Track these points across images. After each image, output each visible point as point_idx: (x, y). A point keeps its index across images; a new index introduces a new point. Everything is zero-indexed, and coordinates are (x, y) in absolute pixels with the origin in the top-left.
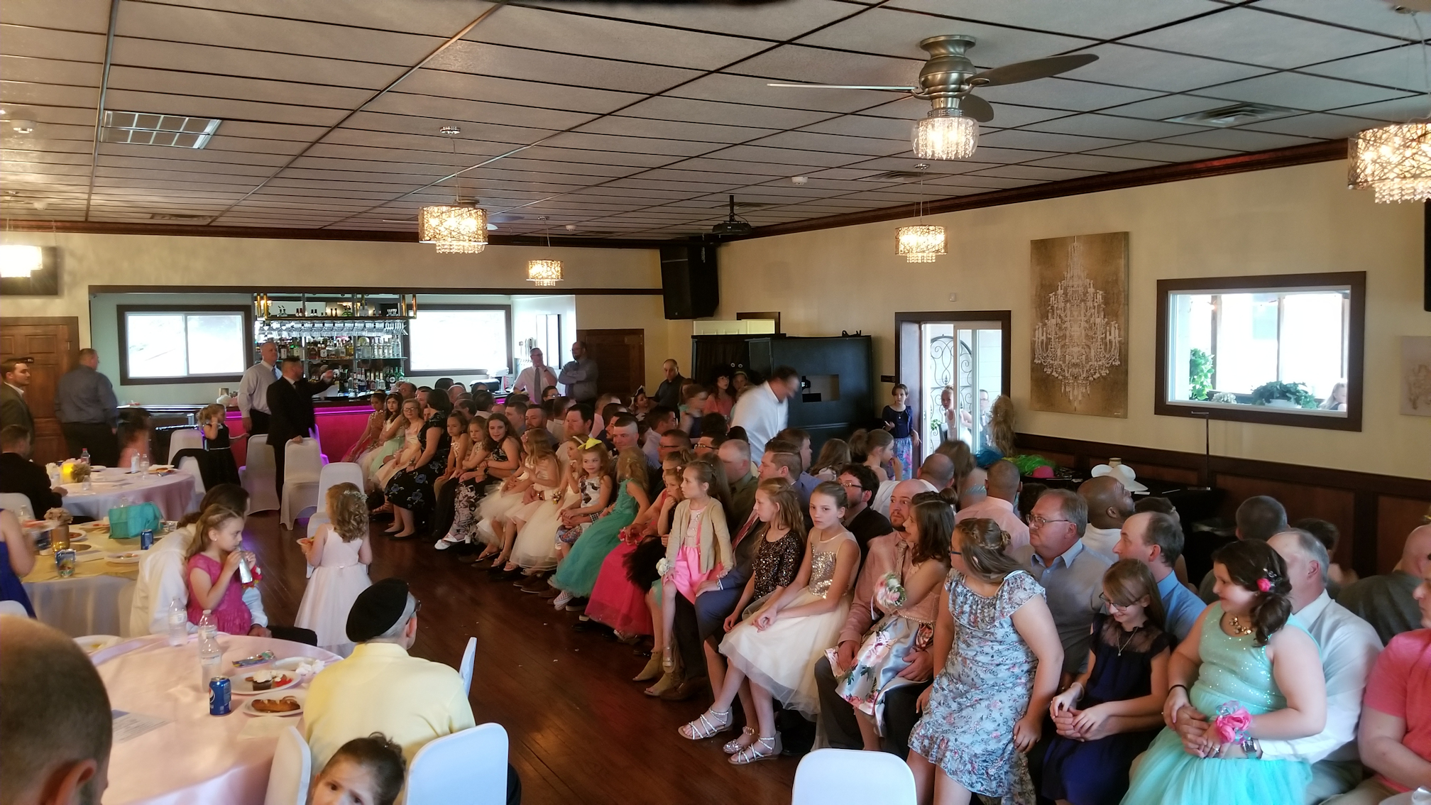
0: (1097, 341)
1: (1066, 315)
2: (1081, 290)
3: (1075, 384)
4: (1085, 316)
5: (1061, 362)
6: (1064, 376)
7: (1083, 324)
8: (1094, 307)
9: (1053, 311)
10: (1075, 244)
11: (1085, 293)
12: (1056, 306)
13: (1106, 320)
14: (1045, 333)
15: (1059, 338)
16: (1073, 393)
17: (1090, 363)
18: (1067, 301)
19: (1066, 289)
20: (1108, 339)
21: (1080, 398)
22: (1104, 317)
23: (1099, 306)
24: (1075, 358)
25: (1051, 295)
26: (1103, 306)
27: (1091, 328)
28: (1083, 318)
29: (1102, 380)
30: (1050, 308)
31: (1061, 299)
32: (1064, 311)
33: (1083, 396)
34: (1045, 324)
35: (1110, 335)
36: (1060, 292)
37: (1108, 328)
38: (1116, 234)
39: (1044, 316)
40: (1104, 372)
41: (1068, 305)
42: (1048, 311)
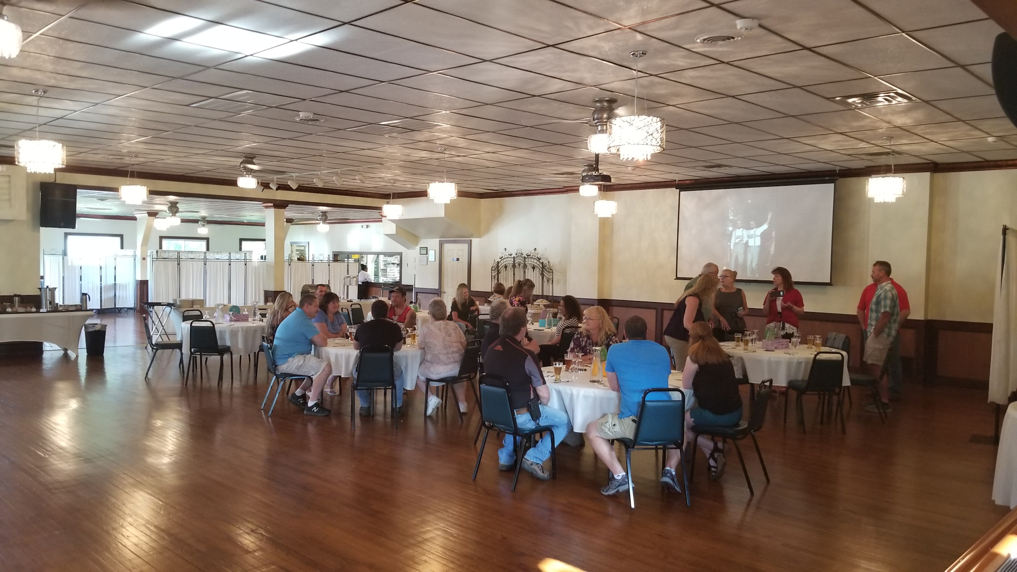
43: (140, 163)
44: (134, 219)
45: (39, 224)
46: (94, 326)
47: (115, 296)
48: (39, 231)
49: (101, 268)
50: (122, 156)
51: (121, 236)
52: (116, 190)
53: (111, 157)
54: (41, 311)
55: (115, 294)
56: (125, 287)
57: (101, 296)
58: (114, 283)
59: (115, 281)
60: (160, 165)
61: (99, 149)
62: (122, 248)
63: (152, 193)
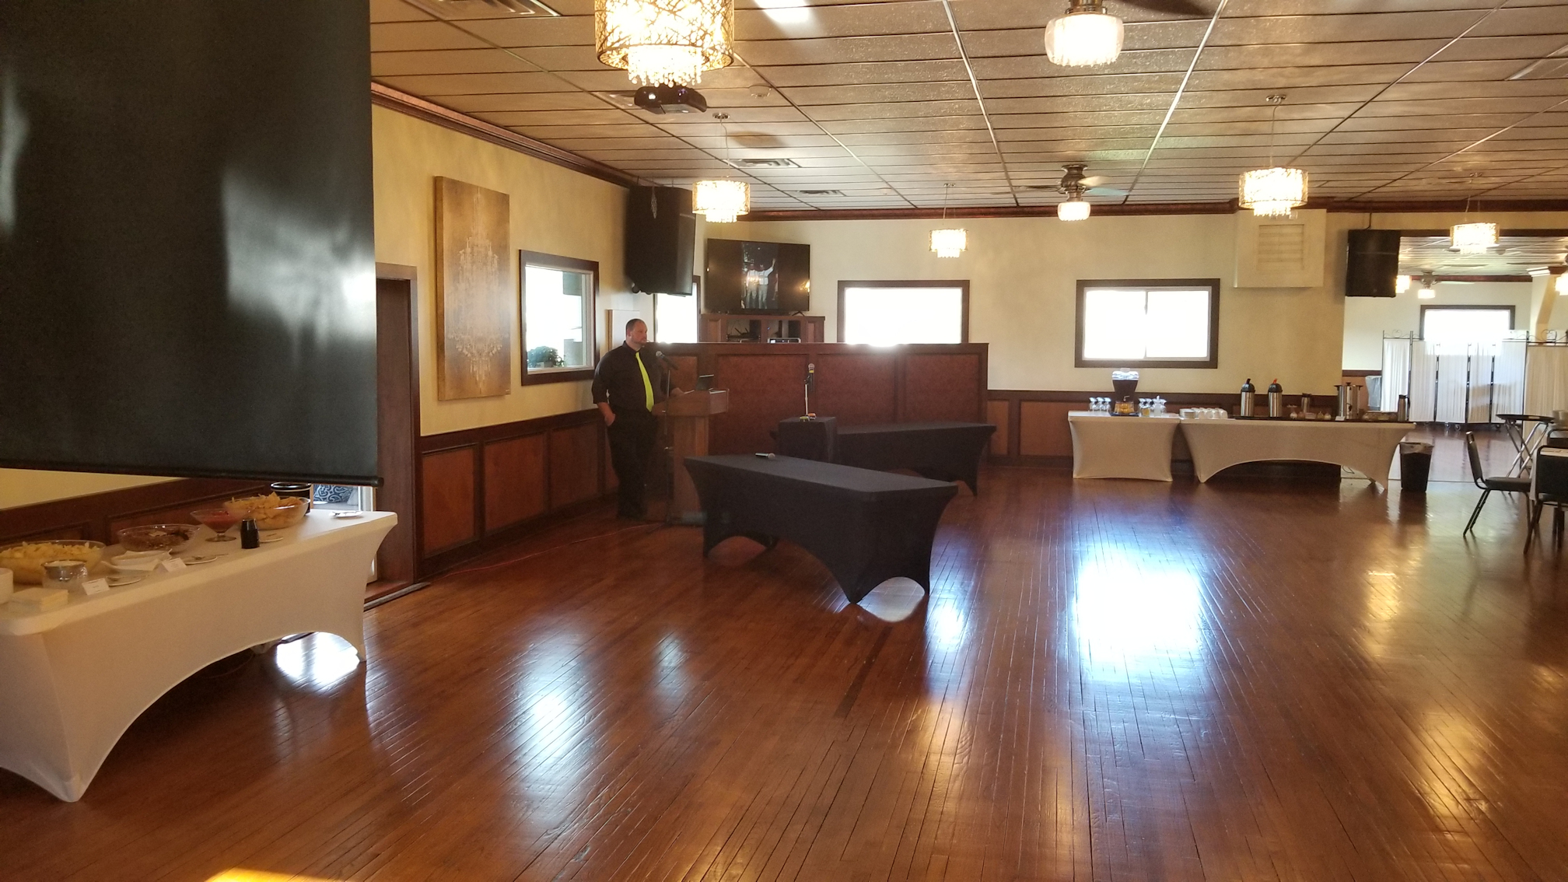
2: (483, 251)
3: (480, 361)
5: (469, 337)
6: (472, 354)
8: (493, 273)
9: (464, 273)
10: (479, 195)
11: (487, 255)
12: (465, 267)
13: (500, 288)
14: (457, 301)
15: (468, 307)
16: (479, 374)
17: (490, 336)
18: (473, 263)
19: (472, 248)
21: (484, 378)
22: (499, 283)
23: (495, 271)
26: (498, 272)
27: (490, 296)
29: (497, 353)
30: (461, 268)
31: (469, 260)
32: (471, 274)
33: (486, 374)
36: (469, 250)
38: (506, 195)
39: (456, 278)
40: (499, 349)
41: (474, 267)
42: (459, 273)
43: (1497, 185)
44: (1529, 279)
45: (1344, 292)
46: (1412, 447)
47: (1491, 404)
48: (1343, 302)
49: (1469, 359)
50: (1459, 178)
51: (1512, 309)
52: (1445, 233)
53: (1444, 181)
54: (1338, 418)
55: (1491, 401)
56: (1507, 390)
57: (1467, 404)
58: (1489, 383)
59: (1492, 380)
60: (1533, 186)
61: (1418, 171)
62: (1512, 327)
63: (1504, 233)
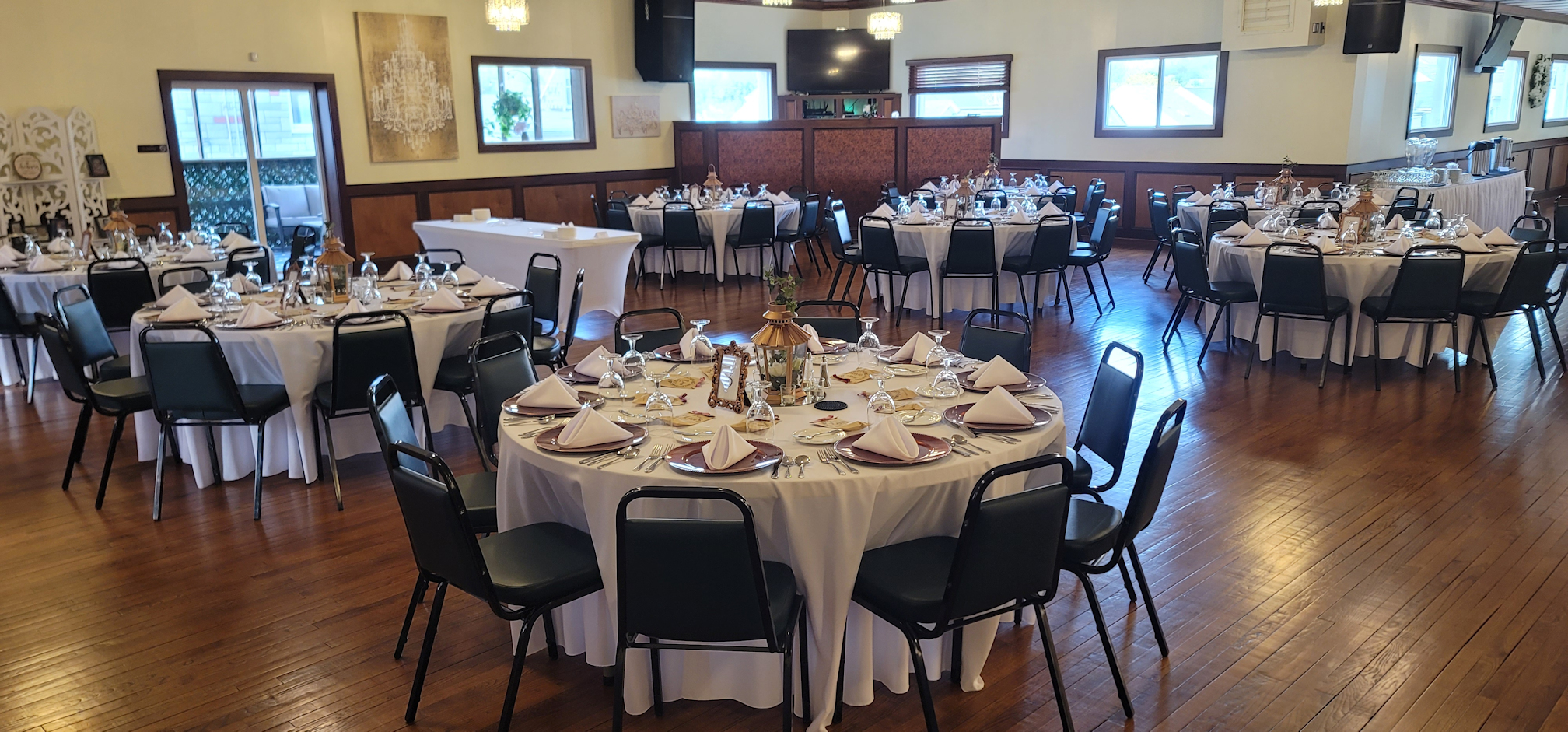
0: (432, 101)
1: (402, 80)
2: (414, 60)
3: (416, 136)
4: (420, 80)
5: (401, 120)
6: (405, 131)
7: (419, 88)
8: (428, 74)
9: (389, 76)
10: (405, 21)
11: (418, 63)
12: (391, 72)
13: (439, 84)
14: (382, 96)
15: (397, 99)
16: (415, 146)
17: (428, 119)
18: (401, 69)
19: (399, 58)
20: (442, 98)
21: (421, 147)
22: (437, 81)
23: (432, 73)
24: (414, 114)
25: (385, 62)
26: (435, 73)
27: (426, 90)
28: (418, 83)
29: (439, 131)
30: (385, 73)
31: (396, 66)
32: (400, 76)
33: (424, 145)
34: (381, 88)
35: (443, 95)
36: (394, 60)
37: (441, 91)
38: (440, 18)
39: (380, 80)
40: (441, 125)
41: (403, 71)
42: (383, 77)
45: (1341, 50)
